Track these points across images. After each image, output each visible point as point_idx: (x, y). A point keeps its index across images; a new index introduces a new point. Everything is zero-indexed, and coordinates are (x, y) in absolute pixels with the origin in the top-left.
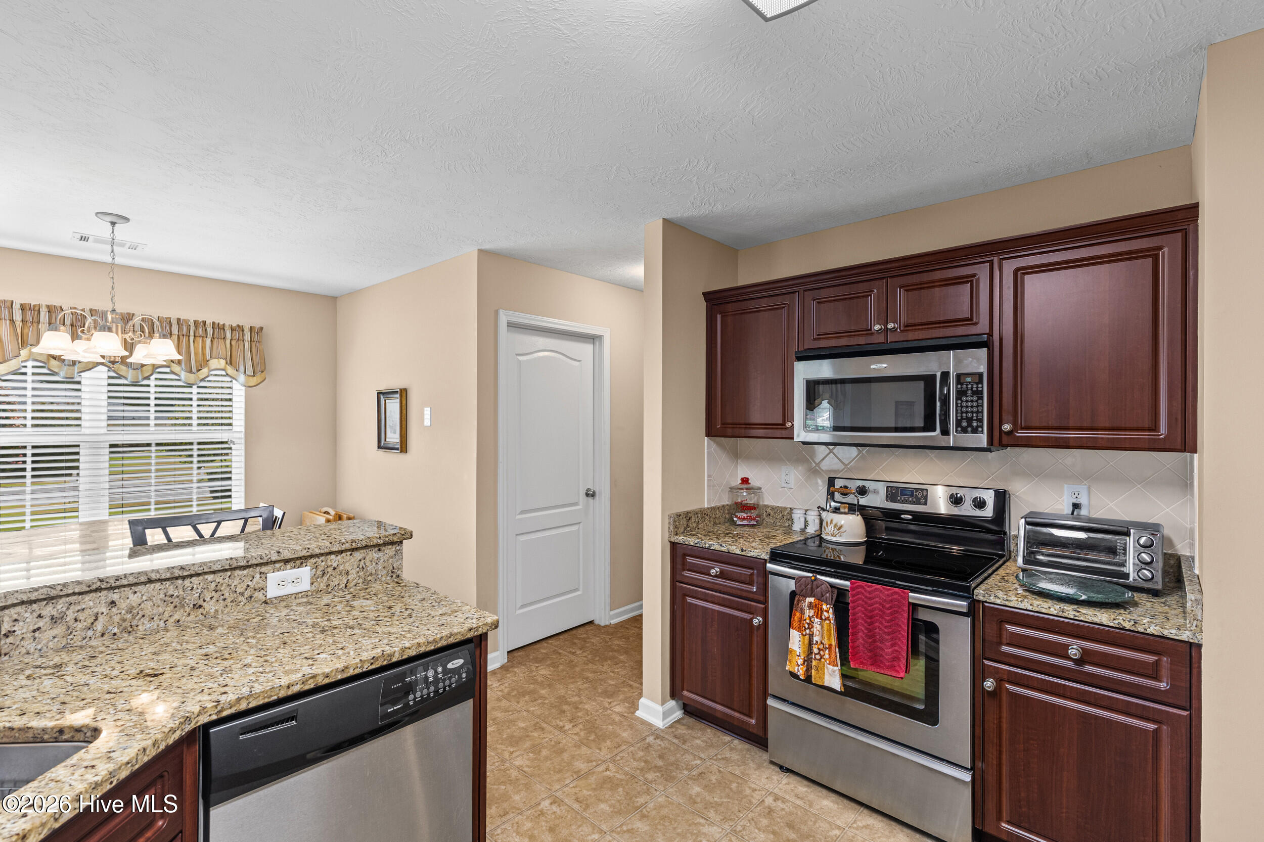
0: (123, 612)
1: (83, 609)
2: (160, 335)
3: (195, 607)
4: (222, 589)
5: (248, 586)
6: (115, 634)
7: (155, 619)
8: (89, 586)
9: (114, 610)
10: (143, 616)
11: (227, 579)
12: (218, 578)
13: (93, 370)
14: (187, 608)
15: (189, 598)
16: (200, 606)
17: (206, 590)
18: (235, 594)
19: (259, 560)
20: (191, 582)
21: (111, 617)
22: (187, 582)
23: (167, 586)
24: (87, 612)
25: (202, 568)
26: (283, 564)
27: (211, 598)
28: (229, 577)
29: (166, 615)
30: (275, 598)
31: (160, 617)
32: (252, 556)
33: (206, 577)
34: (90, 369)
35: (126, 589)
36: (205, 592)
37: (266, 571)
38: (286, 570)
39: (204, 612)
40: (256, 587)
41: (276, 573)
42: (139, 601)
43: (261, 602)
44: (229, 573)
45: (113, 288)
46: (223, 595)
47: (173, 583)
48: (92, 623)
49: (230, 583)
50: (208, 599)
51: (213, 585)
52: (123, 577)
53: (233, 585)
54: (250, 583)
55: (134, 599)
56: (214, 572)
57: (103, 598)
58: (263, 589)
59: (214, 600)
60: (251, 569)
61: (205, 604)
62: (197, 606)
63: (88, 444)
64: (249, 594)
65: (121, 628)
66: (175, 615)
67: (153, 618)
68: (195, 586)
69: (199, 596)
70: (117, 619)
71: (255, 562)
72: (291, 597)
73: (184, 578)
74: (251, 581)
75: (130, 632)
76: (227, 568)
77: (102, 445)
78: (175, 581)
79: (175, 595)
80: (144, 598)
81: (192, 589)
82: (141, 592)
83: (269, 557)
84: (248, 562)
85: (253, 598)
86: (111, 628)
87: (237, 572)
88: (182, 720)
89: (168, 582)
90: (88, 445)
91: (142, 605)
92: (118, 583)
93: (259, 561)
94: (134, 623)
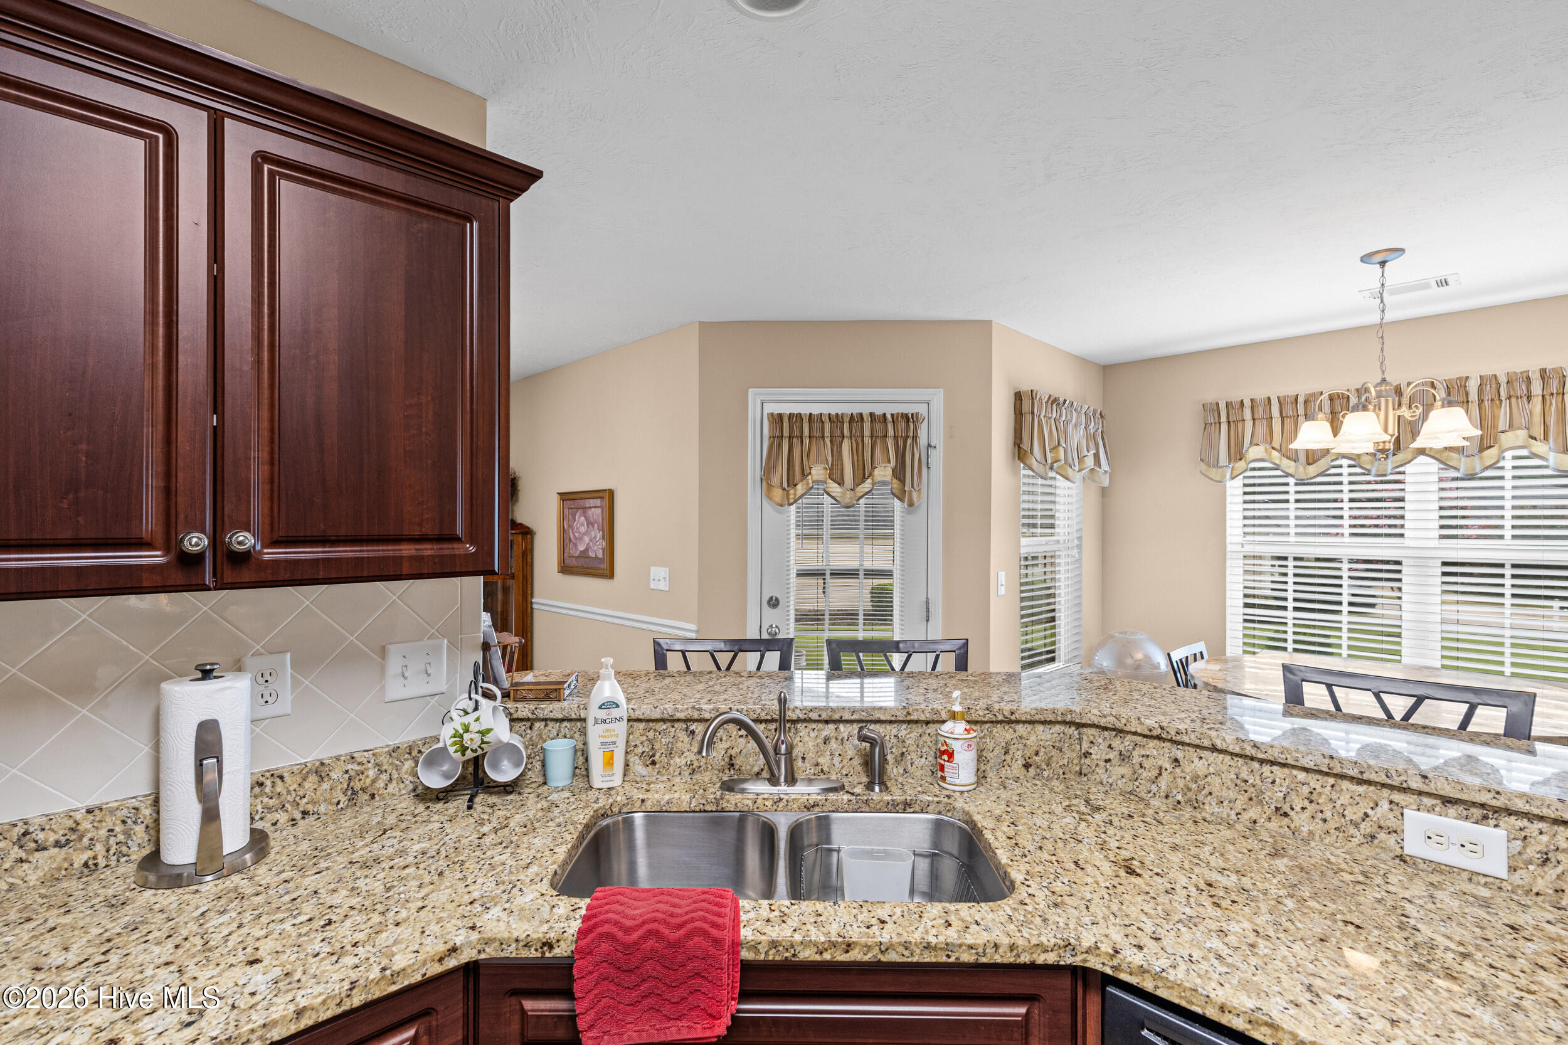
0: (1188, 778)
1: (1148, 756)
2: (1443, 403)
3: (1279, 813)
4: (1320, 801)
5: (1366, 815)
6: (1179, 802)
7: (1224, 804)
8: (1150, 730)
9: (1178, 770)
10: (1210, 794)
11: (1329, 788)
12: (1314, 781)
13: (1412, 462)
14: (1266, 807)
15: (1269, 793)
16: (1286, 815)
17: (1293, 793)
18: (1343, 820)
19: (1384, 777)
20: (1272, 772)
21: (1175, 778)
22: (1266, 769)
23: (1240, 763)
24: (1151, 760)
25: (1284, 756)
26: (1439, 801)
27: (1303, 809)
28: (1333, 786)
29: (1239, 806)
30: (1424, 861)
31: (1231, 805)
32: (1369, 766)
33: (1295, 772)
34: (1409, 462)
35: (1190, 749)
36: (1293, 795)
37: (1403, 803)
38: (1446, 816)
39: (1292, 826)
40: (1382, 823)
41: (1423, 815)
42: (1206, 772)
43: (1392, 855)
44: (1331, 781)
45: (1382, 350)
46: (1322, 812)
47: (1247, 763)
48: (1156, 777)
49: (1334, 797)
50: (1298, 809)
51: (1305, 790)
52: (1184, 731)
53: (1339, 802)
54: (1370, 812)
55: (1200, 766)
56: (1306, 770)
57: (1166, 750)
58: (1395, 832)
59: (1307, 814)
60: (1372, 788)
61: (1292, 813)
62: (1282, 812)
63: (1412, 560)
64: (1368, 830)
65: (1186, 798)
66: (1251, 811)
67: (1222, 802)
68: (1278, 780)
69: (1284, 798)
70: (1181, 783)
71: (1373, 777)
72: (1459, 874)
73: (1262, 763)
74: (1372, 808)
75: (1195, 808)
76: (1324, 769)
77: (1431, 562)
78: (1249, 761)
79: (1250, 782)
80: (1212, 770)
81: (1273, 782)
82: (1207, 760)
83: (1403, 778)
84: (1362, 773)
85: (1376, 841)
86: (1175, 792)
87: (1345, 784)
88: (1061, 943)
89: (1240, 760)
90: (1412, 562)
91: (1209, 778)
92: (1178, 738)
93: (1382, 778)
94: (1200, 798)
